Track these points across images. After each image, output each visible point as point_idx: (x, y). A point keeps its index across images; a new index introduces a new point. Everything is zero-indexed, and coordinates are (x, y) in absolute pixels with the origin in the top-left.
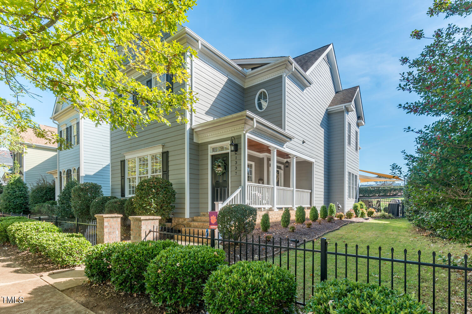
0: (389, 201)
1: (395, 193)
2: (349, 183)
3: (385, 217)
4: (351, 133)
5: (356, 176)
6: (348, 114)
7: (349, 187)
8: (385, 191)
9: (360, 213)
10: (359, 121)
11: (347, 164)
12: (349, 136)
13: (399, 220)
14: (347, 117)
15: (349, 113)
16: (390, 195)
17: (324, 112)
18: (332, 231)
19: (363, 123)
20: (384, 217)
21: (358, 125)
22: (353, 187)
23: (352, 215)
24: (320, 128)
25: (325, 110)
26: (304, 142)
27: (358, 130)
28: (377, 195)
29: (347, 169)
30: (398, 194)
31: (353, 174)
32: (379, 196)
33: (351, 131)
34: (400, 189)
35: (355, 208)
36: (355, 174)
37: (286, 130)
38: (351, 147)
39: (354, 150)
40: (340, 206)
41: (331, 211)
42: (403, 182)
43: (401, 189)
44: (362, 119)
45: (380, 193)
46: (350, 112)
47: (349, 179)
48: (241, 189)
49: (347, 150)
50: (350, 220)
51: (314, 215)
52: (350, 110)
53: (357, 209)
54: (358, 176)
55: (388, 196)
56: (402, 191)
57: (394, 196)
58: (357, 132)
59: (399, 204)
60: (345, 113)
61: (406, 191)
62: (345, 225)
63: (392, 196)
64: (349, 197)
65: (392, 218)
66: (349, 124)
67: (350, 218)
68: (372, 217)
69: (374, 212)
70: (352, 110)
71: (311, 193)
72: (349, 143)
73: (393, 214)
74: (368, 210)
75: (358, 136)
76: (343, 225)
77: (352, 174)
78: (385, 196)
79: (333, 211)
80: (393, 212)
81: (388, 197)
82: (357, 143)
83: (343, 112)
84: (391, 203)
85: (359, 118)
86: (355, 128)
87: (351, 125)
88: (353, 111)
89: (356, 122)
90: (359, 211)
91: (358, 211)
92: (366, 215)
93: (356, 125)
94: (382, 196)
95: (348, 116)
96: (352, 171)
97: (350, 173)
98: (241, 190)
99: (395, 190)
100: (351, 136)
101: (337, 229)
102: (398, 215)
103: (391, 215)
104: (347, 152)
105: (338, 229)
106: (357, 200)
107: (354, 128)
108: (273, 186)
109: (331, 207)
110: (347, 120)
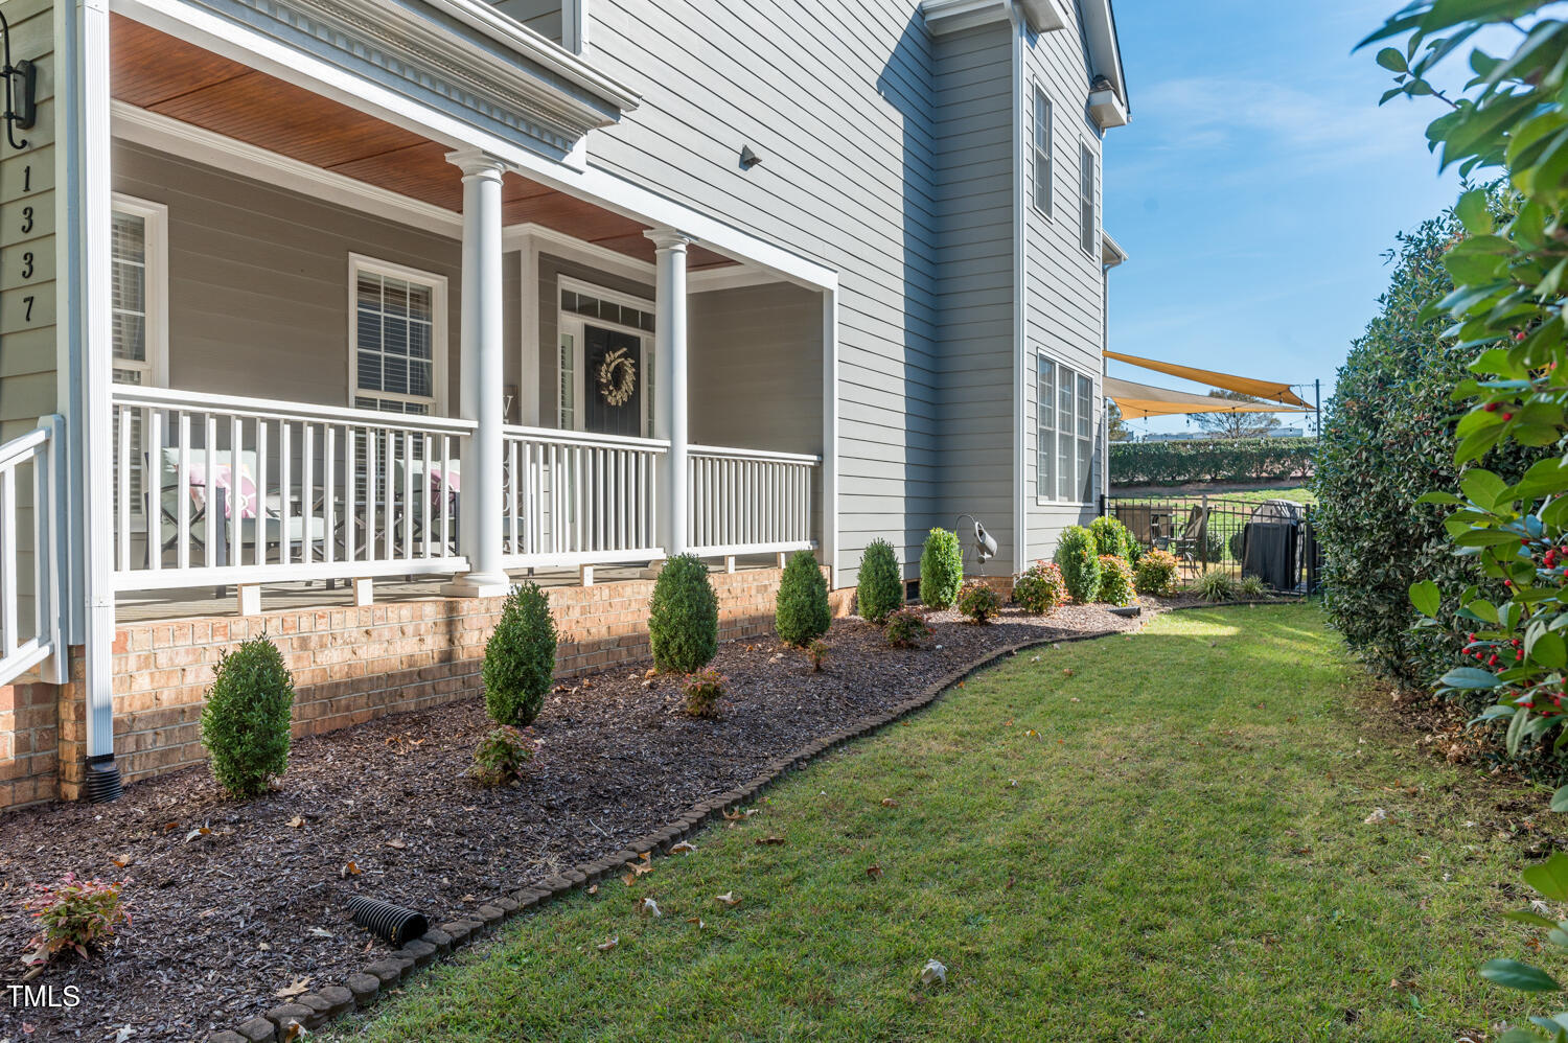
0: (1248, 510)
1: (1278, 469)
2: (1045, 415)
3: (1226, 595)
4: (1055, 152)
5: (1086, 384)
6: (1033, 42)
7: (1045, 437)
8: (1238, 458)
9: (1098, 580)
10: (1099, 97)
11: (1026, 313)
12: (1043, 167)
13: (1295, 610)
14: (1026, 55)
15: (1040, 41)
16: (1258, 478)
17: (905, 24)
18: (871, 732)
19: (1122, 111)
20: (1220, 597)
21: (1096, 119)
22: (1067, 440)
23: (1049, 596)
24: (879, 101)
25: (910, 13)
26: (748, 161)
27: (1096, 146)
28: (1208, 477)
29: (1030, 342)
30: (1293, 474)
31: (1067, 372)
32: (1213, 480)
33: (1055, 137)
34: (1299, 450)
35: (1071, 555)
36: (1078, 370)
37: (585, 48)
38: (1056, 226)
39: (1076, 244)
40: (991, 542)
41: (934, 574)
42: (1313, 417)
43: (1303, 453)
44: (1115, 86)
45: (1218, 467)
46: (1046, 35)
47: (1045, 393)
48: (38, 437)
49: (1026, 233)
50: (1034, 621)
51: (799, 609)
52: (1043, 24)
53: (1080, 559)
54: (1098, 380)
55: (1250, 481)
56: (1307, 462)
57: (1276, 481)
58: (1087, 156)
59: (1294, 529)
60: (1016, 31)
61: (1331, 457)
62: (984, 665)
63: (1268, 480)
64: (1047, 488)
65: (1260, 600)
66: (1043, 103)
67: (1039, 612)
68: (1163, 598)
69: (1170, 568)
70: (1052, 24)
71: (817, 474)
72: (1044, 201)
73: (1264, 580)
74: (1143, 561)
75: (1098, 174)
76: (973, 671)
77: (1063, 368)
78: (1240, 482)
79: (946, 574)
80: (1265, 565)
81: (1252, 486)
82: (1087, 211)
83: (1004, 27)
84: (1257, 520)
85: (1099, 80)
86: (1076, 133)
87: (1055, 108)
88: (1060, 27)
89: (1084, 103)
90: (1089, 566)
91: (1084, 570)
92: (1130, 588)
93: (1082, 114)
94: (1229, 480)
95: (1036, 51)
96: (1061, 355)
97: (1046, 362)
98: (43, 448)
99: (1279, 455)
100: (1055, 167)
101: (915, 710)
102: (1289, 582)
103: (1254, 581)
104: (1026, 249)
105: (927, 705)
106: (1094, 504)
107: (1069, 128)
108: (474, 424)
109: (934, 549)
110: (1026, 73)
